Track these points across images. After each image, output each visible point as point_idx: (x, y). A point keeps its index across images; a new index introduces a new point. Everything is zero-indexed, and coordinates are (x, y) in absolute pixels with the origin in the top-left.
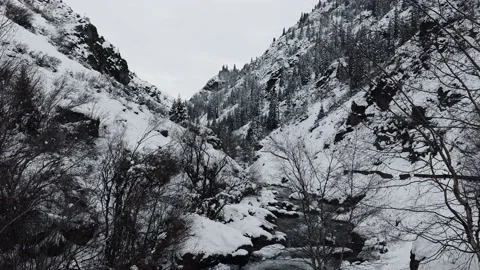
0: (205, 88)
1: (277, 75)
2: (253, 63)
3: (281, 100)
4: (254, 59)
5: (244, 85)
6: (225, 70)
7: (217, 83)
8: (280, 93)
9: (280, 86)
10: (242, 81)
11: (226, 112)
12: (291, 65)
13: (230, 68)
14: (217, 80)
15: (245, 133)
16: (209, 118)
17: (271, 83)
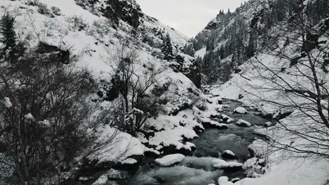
0: (206, 28)
1: (259, 15)
2: (242, 7)
3: (260, 34)
4: (243, 4)
5: (234, 24)
6: (221, 13)
7: (215, 24)
8: (260, 28)
9: (261, 23)
10: (232, 21)
11: (220, 44)
12: (271, 6)
13: (225, 12)
14: (215, 22)
15: (230, 60)
16: (207, 50)
17: (254, 21)
